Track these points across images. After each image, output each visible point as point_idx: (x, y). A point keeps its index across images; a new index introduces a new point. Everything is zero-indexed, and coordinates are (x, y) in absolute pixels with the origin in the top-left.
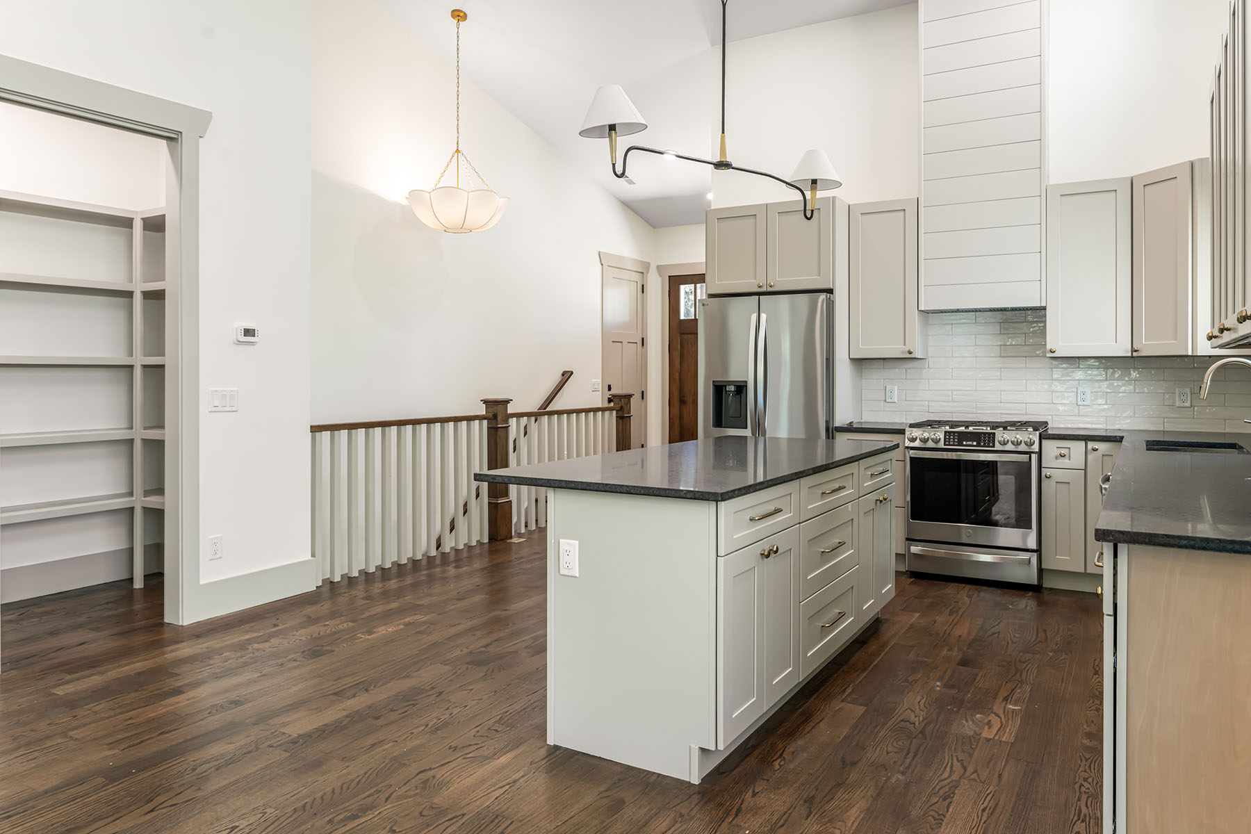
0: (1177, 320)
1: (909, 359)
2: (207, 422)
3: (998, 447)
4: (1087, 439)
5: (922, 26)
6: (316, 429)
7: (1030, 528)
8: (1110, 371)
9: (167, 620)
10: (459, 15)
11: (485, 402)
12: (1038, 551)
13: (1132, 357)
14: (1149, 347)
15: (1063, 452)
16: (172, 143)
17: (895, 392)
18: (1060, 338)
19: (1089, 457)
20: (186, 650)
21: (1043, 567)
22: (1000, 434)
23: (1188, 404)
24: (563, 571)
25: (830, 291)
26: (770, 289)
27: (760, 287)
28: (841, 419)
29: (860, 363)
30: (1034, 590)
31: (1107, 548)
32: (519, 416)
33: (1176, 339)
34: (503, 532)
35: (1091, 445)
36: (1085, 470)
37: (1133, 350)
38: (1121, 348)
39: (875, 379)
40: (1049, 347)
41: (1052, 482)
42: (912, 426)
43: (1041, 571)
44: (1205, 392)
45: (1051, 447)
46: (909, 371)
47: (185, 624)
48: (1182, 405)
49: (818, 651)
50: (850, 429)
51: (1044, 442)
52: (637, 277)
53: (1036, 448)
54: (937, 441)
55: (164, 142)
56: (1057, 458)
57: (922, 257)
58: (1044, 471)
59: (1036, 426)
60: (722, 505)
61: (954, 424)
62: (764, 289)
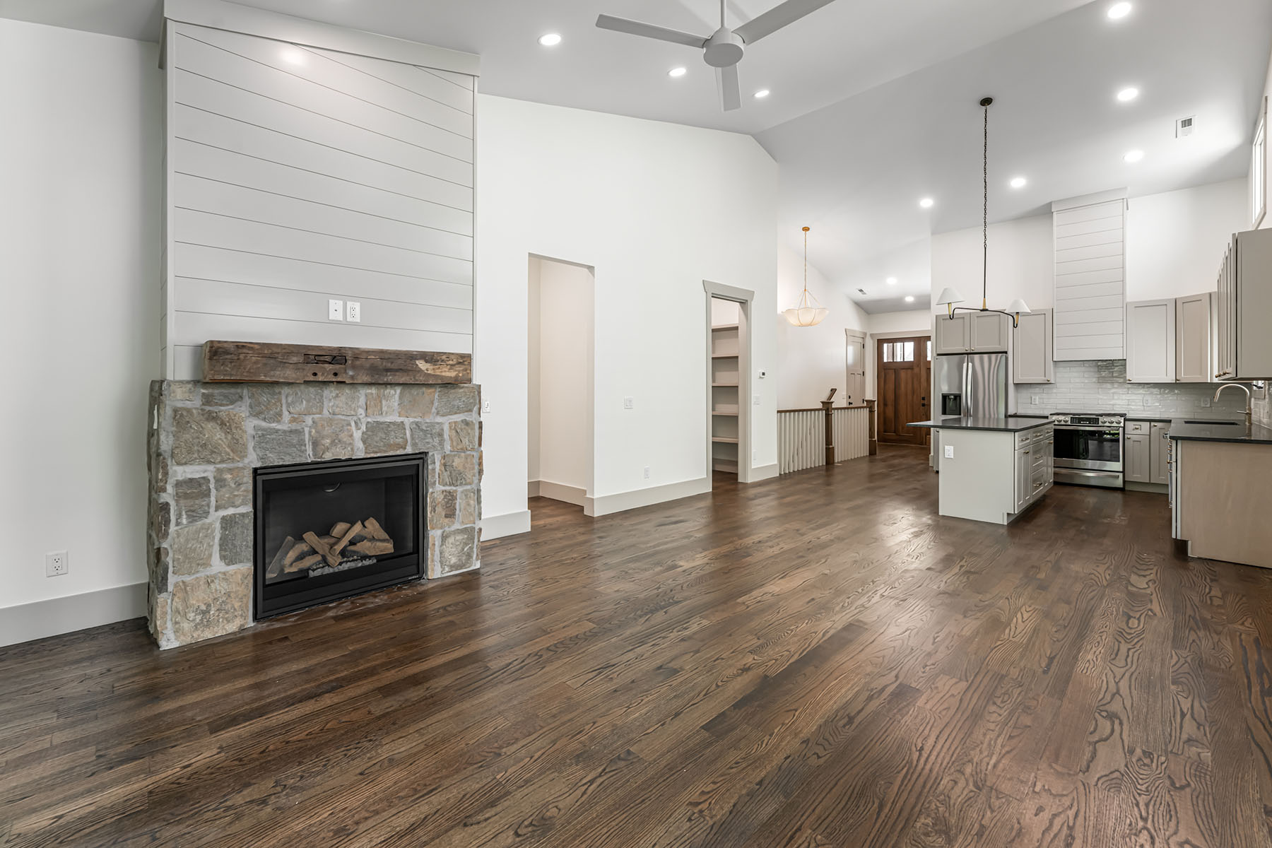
0: (1202, 365)
1: (1048, 383)
2: (753, 407)
3: (1100, 424)
4: (1150, 421)
5: (1055, 228)
6: (778, 412)
7: (1119, 461)
8: (1162, 390)
9: (740, 480)
10: (806, 229)
11: (822, 402)
12: (1123, 472)
13: (1176, 383)
14: (1185, 378)
15: (1137, 427)
16: (743, 305)
17: (1037, 399)
18: (1133, 374)
19: (1152, 429)
20: (752, 492)
21: (1126, 479)
22: (1101, 419)
23: (1208, 405)
24: (946, 456)
25: (1006, 352)
26: (972, 352)
27: (967, 351)
28: (1011, 411)
29: (1017, 385)
30: (1122, 490)
31: (1174, 442)
32: (837, 409)
33: (1201, 374)
34: (831, 461)
35: (1153, 424)
36: (1150, 435)
37: (1176, 380)
38: (1170, 379)
39: (1025, 394)
40: (1128, 378)
41: (1131, 441)
42: (1051, 414)
43: (1124, 482)
44: (1216, 399)
45: (1130, 425)
46: (1045, 389)
47: (749, 482)
49: (1030, 499)
50: (1015, 416)
51: (1126, 422)
52: (861, 340)
53: (1122, 425)
54: (1067, 421)
55: (738, 303)
56: (1134, 430)
57: (1055, 336)
58: (1126, 436)
59: (1121, 415)
60: (1016, 434)
61: (1074, 414)
62: (969, 352)
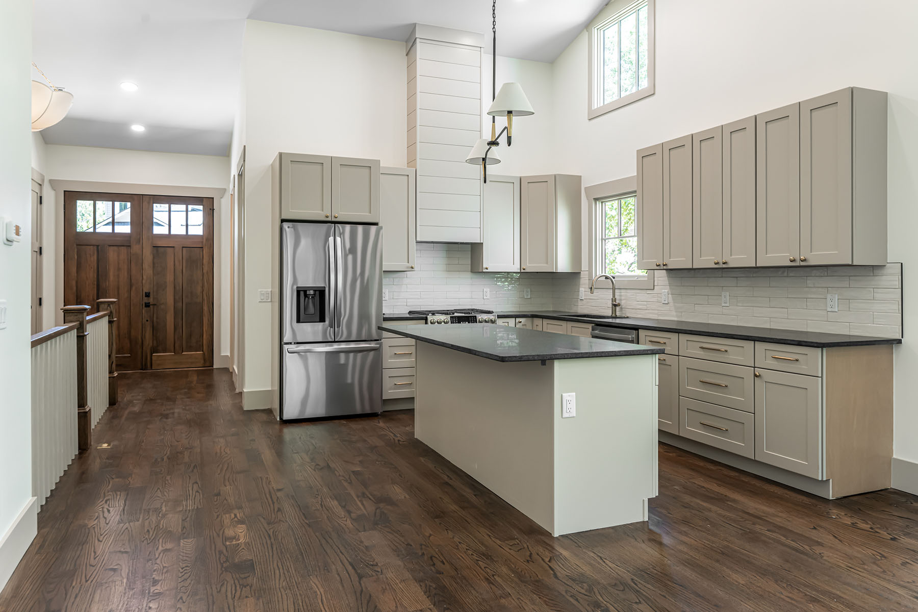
5: (418, 61)
13: (521, 272)
14: (531, 267)
17: (387, 293)
18: (490, 262)
22: (479, 317)
24: (566, 415)
25: (378, 224)
26: (334, 219)
27: (327, 217)
33: (547, 263)
35: (518, 320)
37: (522, 268)
38: (516, 266)
40: (485, 266)
46: (394, 279)
48: (527, 297)
51: (498, 319)
57: (417, 207)
62: (329, 219)
